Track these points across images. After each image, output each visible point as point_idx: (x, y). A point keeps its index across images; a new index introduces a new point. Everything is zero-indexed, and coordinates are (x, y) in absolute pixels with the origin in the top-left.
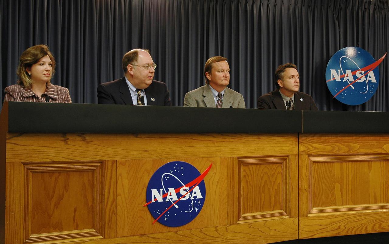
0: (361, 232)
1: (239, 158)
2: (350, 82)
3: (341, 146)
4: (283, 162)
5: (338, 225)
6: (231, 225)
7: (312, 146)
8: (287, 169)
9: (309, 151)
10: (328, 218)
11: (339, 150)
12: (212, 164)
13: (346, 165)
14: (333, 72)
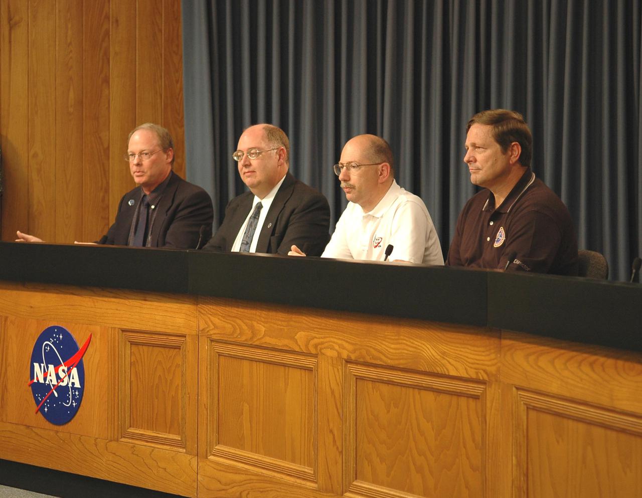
1: (123, 330)
3: (243, 327)
4: (181, 346)
5: (240, 489)
6: (111, 441)
7: (212, 322)
9: (208, 331)
11: (241, 334)
12: (91, 336)
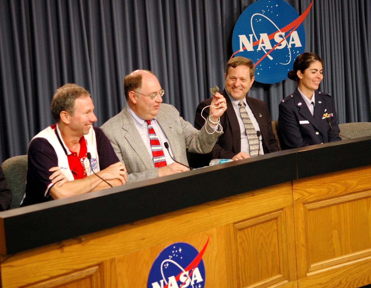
0: (363, 284)
1: (234, 223)
2: (266, 50)
3: (338, 186)
4: (278, 217)
5: (339, 280)
7: (307, 192)
8: (283, 224)
9: (304, 199)
10: (328, 274)
11: (336, 191)
12: (209, 238)
13: (343, 206)
14: (243, 38)
